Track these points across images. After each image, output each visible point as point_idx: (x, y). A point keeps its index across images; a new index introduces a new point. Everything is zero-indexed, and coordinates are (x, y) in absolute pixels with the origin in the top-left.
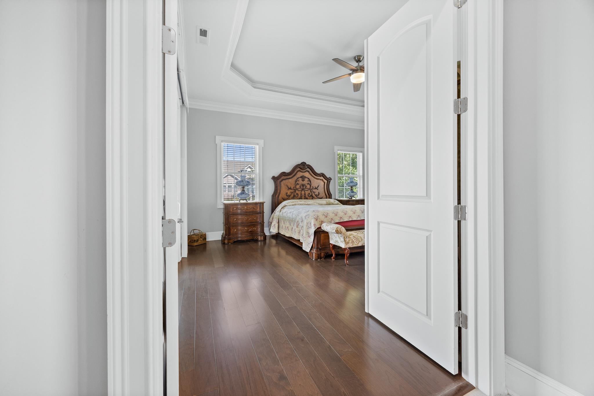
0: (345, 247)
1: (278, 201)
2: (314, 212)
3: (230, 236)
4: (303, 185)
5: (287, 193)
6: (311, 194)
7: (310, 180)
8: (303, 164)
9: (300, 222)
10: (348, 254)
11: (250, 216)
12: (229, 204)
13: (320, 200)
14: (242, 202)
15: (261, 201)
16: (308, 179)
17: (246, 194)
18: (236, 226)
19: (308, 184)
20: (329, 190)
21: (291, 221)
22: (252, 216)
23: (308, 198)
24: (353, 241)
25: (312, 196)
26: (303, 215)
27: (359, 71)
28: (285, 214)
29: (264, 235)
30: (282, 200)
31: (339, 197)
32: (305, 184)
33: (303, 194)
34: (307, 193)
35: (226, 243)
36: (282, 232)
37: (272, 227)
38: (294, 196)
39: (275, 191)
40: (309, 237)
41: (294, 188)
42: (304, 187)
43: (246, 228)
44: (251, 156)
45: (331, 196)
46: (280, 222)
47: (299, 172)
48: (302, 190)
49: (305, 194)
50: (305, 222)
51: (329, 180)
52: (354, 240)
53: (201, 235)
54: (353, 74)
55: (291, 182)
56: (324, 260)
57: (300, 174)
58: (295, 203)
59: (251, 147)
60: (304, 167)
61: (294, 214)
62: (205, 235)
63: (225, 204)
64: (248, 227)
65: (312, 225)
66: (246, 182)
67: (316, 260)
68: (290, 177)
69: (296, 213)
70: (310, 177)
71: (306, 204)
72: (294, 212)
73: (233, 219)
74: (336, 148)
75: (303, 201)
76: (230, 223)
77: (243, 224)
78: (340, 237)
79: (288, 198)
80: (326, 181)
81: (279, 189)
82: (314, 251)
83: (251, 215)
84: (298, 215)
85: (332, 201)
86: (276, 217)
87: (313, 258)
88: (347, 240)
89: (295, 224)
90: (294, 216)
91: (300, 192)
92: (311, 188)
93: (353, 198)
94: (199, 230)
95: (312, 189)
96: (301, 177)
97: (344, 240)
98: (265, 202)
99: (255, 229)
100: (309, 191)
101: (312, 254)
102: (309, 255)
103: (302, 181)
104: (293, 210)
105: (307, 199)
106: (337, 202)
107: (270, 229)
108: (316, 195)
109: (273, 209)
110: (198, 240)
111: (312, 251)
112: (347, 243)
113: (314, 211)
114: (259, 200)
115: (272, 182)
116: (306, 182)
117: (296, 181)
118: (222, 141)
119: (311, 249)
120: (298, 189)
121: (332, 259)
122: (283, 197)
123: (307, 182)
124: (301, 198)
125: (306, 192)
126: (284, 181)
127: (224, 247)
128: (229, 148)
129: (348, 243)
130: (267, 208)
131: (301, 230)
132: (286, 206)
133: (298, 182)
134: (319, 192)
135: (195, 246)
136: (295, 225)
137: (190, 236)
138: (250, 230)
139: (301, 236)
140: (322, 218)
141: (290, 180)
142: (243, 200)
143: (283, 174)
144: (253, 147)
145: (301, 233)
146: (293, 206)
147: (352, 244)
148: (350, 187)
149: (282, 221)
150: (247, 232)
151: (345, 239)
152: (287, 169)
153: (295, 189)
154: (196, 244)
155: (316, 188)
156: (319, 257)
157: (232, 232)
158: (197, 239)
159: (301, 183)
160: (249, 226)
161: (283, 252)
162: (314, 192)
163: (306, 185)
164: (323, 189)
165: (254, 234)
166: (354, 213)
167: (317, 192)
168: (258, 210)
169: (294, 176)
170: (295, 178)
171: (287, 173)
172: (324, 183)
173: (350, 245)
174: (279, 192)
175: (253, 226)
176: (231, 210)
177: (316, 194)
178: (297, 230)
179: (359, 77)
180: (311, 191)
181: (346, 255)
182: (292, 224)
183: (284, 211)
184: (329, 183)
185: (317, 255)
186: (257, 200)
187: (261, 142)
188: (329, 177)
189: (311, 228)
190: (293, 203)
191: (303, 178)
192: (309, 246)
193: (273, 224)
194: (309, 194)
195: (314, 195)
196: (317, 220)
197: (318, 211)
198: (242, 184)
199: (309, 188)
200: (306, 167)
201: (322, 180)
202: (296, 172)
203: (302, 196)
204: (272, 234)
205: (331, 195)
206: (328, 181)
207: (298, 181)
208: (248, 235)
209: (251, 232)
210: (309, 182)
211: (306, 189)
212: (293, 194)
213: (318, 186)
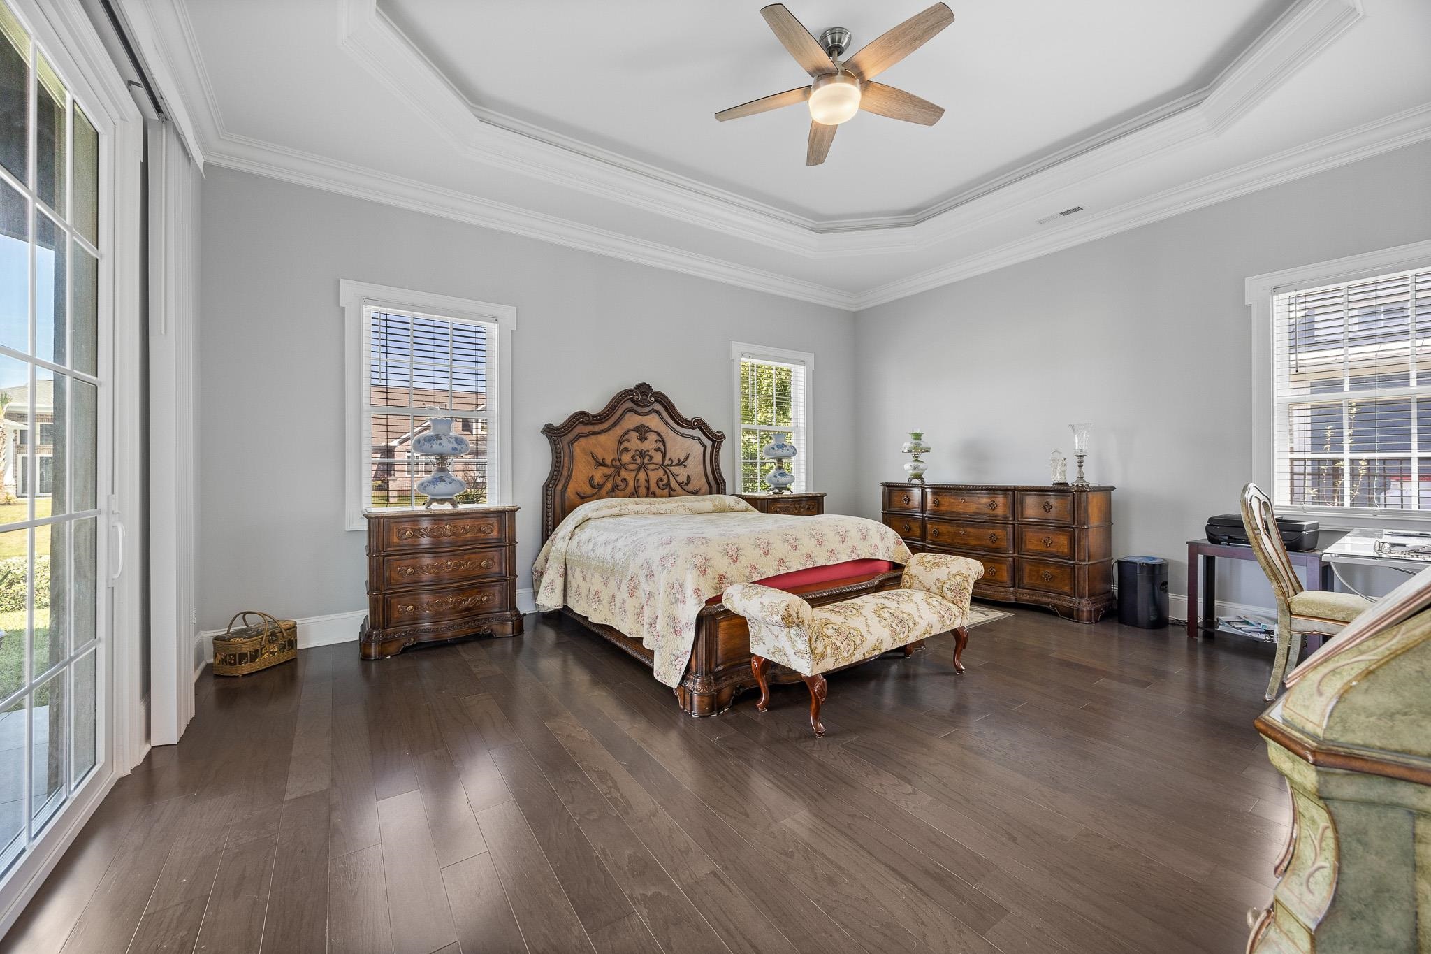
0: (814, 674)
1: (564, 503)
2: (691, 546)
3: (388, 631)
4: (642, 454)
5: (592, 477)
6: (665, 481)
7: (662, 439)
8: (644, 389)
9: (643, 580)
10: (822, 698)
11: (466, 557)
12: (384, 518)
13: (694, 498)
14: (436, 507)
15: (507, 504)
16: (658, 434)
17: (450, 483)
18: (415, 595)
19: (657, 450)
20: (719, 469)
21: (609, 571)
22: (473, 556)
23: (658, 491)
24: (839, 648)
25: (668, 485)
26: (654, 554)
27: (840, 76)
28: (586, 549)
29: (514, 618)
30: (578, 500)
31: (746, 489)
32: (648, 451)
33: (643, 481)
34: (654, 476)
35: (373, 654)
36: (578, 607)
37: (542, 589)
38: (615, 487)
39: (555, 470)
40: (678, 633)
41: (614, 463)
42: (646, 461)
43: (450, 600)
44: (473, 359)
45: (725, 486)
46: (569, 572)
47: (629, 414)
48: (639, 469)
49: (648, 481)
50: (662, 580)
51: (717, 439)
52: (838, 644)
53: (273, 634)
54: (816, 87)
55: (605, 444)
56: (731, 716)
57: (632, 421)
58: (619, 508)
59: (474, 329)
60: (645, 397)
61: (620, 549)
62: (293, 629)
63: (370, 518)
64: (459, 595)
65: (689, 591)
66: (453, 440)
67: (703, 716)
68: (603, 428)
69: (626, 546)
70: (662, 429)
71: (654, 510)
72: (620, 543)
73: (401, 570)
74: (737, 347)
75: (643, 504)
76: (389, 584)
77: (438, 586)
78: (793, 636)
79: (596, 491)
80: (708, 443)
81: (566, 465)
82: (696, 685)
83: (471, 553)
84: (635, 555)
85: (728, 500)
86: (557, 558)
87: (692, 710)
88: (819, 647)
89: (624, 583)
90: (619, 556)
91: (633, 474)
92: (667, 462)
93: (786, 493)
94: (262, 615)
95: (668, 465)
96: (637, 429)
97: (810, 647)
98: (519, 508)
99: (484, 599)
100: (661, 472)
101: (688, 697)
102: (677, 697)
103: (638, 442)
104: (613, 536)
105: (654, 495)
106: (744, 504)
107: (535, 595)
108: (680, 484)
109: (548, 528)
110: (256, 651)
111: (688, 685)
112: (818, 658)
113: (691, 540)
114: (500, 501)
115: (544, 444)
116: (650, 443)
117: (620, 442)
118: (365, 300)
119: (684, 678)
120: (628, 464)
121: (757, 708)
122: (579, 489)
123: (655, 445)
124: (635, 494)
125: (650, 473)
126: (583, 441)
127: (366, 672)
128: (390, 324)
129: (823, 656)
130: (526, 527)
131: (645, 607)
132: (590, 519)
133: (626, 444)
134: (688, 476)
135: (243, 675)
136: (624, 587)
137: (223, 640)
138: (464, 604)
139: (646, 627)
140: (721, 565)
141: (602, 438)
142: (442, 501)
143: (581, 418)
144: (479, 329)
145: (645, 615)
146: (612, 520)
147: (833, 660)
148: (775, 461)
149: (578, 570)
150: (455, 610)
151: (814, 645)
152: (594, 403)
153: (618, 464)
154: (247, 668)
155: (681, 464)
156: (714, 704)
157: (396, 614)
158: (252, 649)
159: (635, 448)
160: (461, 591)
161: (580, 677)
162: (674, 475)
163: (652, 453)
164: (702, 466)
165: (479, 617)
166: (820, 544)
167: (682, 474)
168: (495, 534)
169: (615, 424)
170: (618, 431)
171: (594, 416)
172: (702, 449)
173: (830, 664)
174: (565, 473)
175: (475, 591)
176: (396, 540)
177: (680, 481)
178: (631, 605)
179: (838, 99)
180: (666, 472)
181: (814, 701)
182: (613, 583)
183: (583, 535)
184: (719, 448)
185: (706, 700)
186: (492, 501)
187: (509, 313)
188: (718, 432)
189: (684, 602)
190: (614, 511)
191: (642, 431)
192: (678, 668)
193: (546, 579)
194: (662, 481)
195: (673, 484)
196: (704, 572)
197: (706, 541)
198: (436, 447)
199: (661, 463)
200: (652, 399)
201: (699, 439)
202: (619, 413)
203: (639, 487)
204: (544, 610)
205: (724, 482)
206: (714, 442)
207: (628, 440)
208: (461, 620)
209: (468, 609)
210: (660, 445)
211: (651, 467)
212: (611, 481)
213: (687, 458)
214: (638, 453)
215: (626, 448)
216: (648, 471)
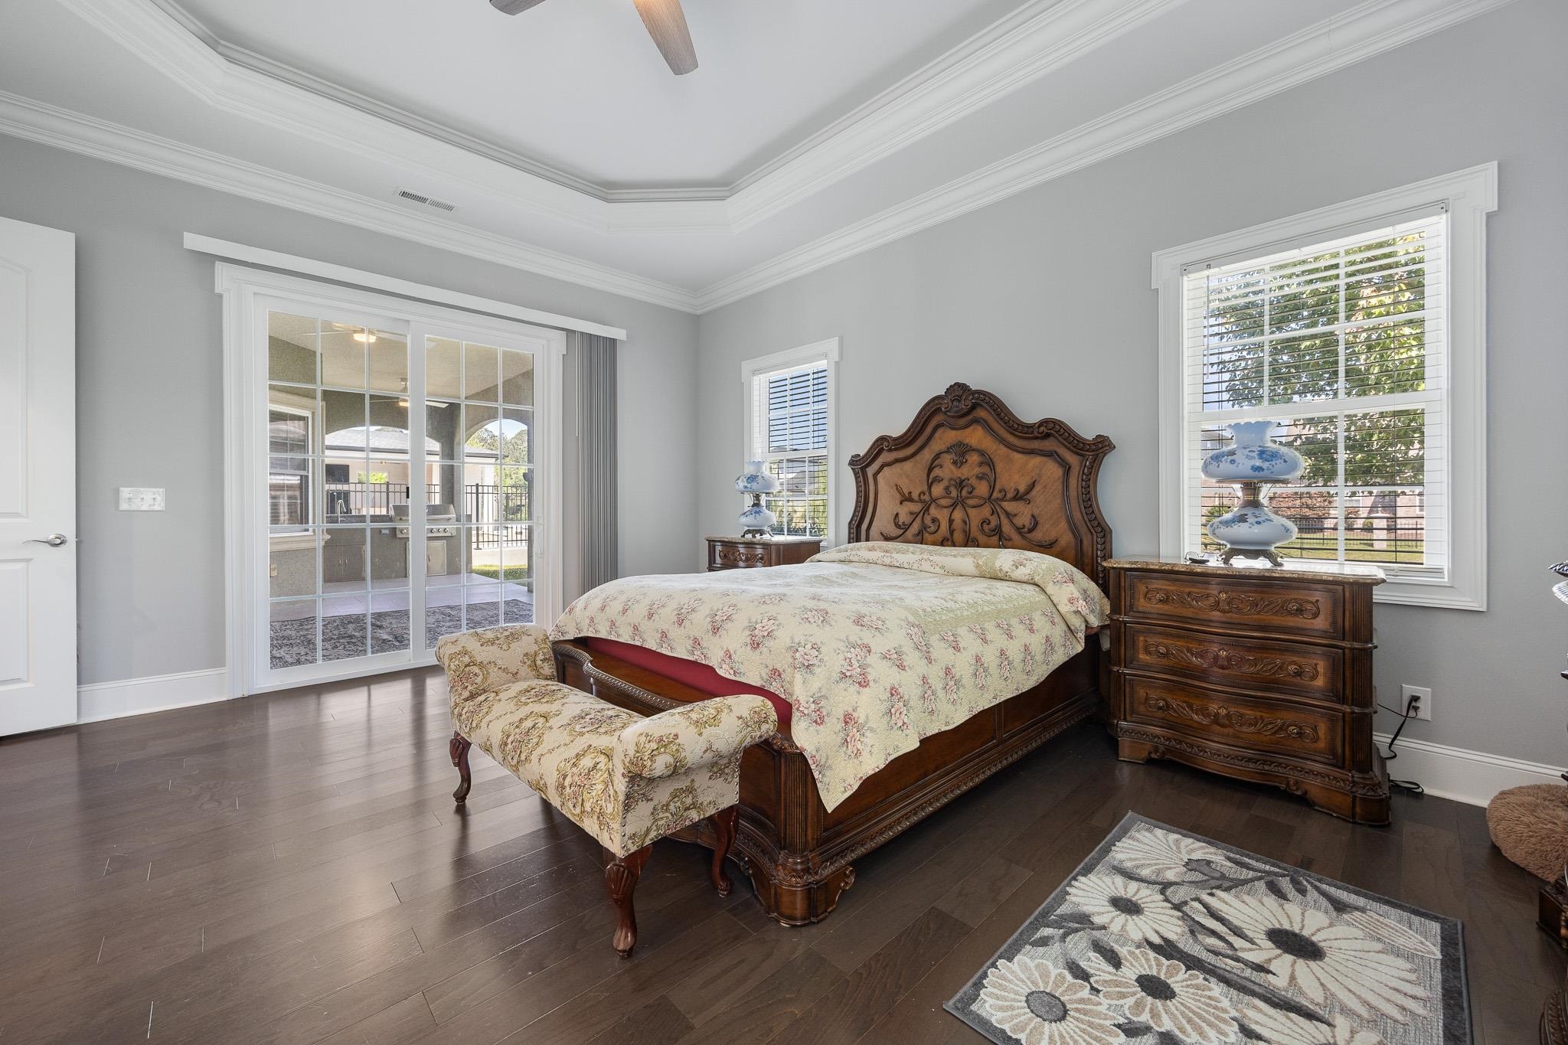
4: (960, 484)
5: (898, 514)
6: (994, 523)
7: (987, 458)
8: (960, 392)
16: (983, 453)
19: (980, 478)
20: (1092, 506)
23: (982, 539)
25: (999, 530)
32: (969, 479)
33: (960, 523)
34: (976, 516)
38: (924, 528)
39: (859, 507)
41: (922, 497)
42: (964, 493)
45: (1105, 537)
47: (942, 430)
48: (954, 506)
49: (967, 524)
51: (1092, 454)
55: (910, 473)
57: (947, 438)
60: (961, 403)
68: (908, 454)
70: (990, 444)
79: (901, 533)
80: (1076, 463)
81: (872, 500)
91: (947, 512)
92: (997, 495)
95: (999, 500)
96: (952, 450)
100: (987, 510)
103: (954, 467)
105: (976, 544)
108: (1019, 530)
116: (972, 468)
117: (930, 470)
120: (939, 498)
122: (883, 530)
123: (977, 470)
124: (949, 541)
125: (971, 511)
126: (889, 471)
133: (937, 472)
134: (1033, 517)
141: (908, 466)
143: (884, 444)
144: (824, 368)
153: (928, 498)
155: (1021, 498)
159: (949, 477)
162: (1010, 516)
163: (973, 481)
164: (1060, 501)
167: (1024, 514)
169: (923, 447)
170: (927, 455)
171: (897, 440)
172: (1062, 471)
174: (870, 510)
177: (1020, 526)
180: (995, 510)
184: (1096, 470)
187: (833, 346)
188: (1095, 438)
191: (961, 451)
194: (989, 523)
195: (1007, 528)
199: (987, 496)
200: (972, 403)
201: (1057, 456)
202: (929, 431)
203: (954, 531)
205: (1104, 530)
206: (1085, 458)
207: (940, 466)
210: (986, 469)
211: (971, 502)
212: (918, 520)
213: (1032, 486)
214: (953, 482)
215: (937, 476)
216: (967, 509)
